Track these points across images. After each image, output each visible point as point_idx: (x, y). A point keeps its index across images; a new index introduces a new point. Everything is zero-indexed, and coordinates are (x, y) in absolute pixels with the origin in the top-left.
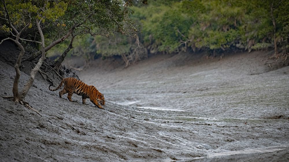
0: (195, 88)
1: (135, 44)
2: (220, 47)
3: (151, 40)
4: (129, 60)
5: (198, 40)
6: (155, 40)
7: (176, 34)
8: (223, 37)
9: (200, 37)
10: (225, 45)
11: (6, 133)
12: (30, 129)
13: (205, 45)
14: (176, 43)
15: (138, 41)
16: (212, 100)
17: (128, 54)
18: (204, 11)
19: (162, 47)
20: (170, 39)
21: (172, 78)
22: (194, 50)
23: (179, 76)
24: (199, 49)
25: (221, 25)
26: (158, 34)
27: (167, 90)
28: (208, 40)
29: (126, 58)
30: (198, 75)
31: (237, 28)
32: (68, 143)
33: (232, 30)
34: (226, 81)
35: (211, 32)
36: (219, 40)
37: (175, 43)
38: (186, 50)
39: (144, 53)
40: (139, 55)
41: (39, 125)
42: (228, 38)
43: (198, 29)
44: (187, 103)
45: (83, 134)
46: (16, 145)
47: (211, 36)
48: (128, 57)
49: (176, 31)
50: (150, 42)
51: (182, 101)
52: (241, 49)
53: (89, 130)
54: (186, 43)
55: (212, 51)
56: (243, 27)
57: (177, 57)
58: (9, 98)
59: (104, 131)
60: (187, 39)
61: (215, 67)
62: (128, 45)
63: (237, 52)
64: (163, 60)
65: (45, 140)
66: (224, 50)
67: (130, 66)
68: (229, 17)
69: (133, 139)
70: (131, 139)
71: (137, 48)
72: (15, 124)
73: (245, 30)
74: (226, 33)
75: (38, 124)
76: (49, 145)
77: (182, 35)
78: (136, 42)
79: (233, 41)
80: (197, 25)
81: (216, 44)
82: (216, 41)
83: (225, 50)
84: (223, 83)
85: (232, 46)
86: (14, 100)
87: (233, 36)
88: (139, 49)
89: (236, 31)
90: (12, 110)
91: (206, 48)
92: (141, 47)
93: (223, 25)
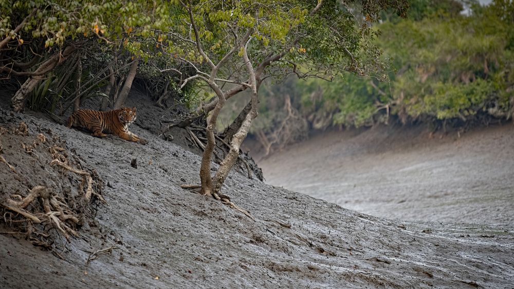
0: (421, 193)
1: (283, 111)
2: (456, 115)
3: (314, 103)
4: (271, 143)
5: (413, 101)
6: (323, 101)
7: (369, 89)
8: (462, 94)
9: (415, 94)
10: (467, 109)
11: (203, 250)
12: (240, 244)
13: (427, 112)
14: (368, 108)
15: (290, 104)
16: (481, 209)
17: (270, 131)
18: (421, 44)
19: (341, 116)
20: (355, 99)
21: (365, 176)
22: (404, 121)
23: (376, 171)
24: (414, 120)
25: (457, 71)
26: (332, 91)
27: (365, 198)
28: (433, 101)
29: (266, 138)
30: (417, 170)
31: (489, 77)
32: (312, 269)
33: (479, 80)
34: (481, 180)
35: (439, 84)
36: (455, 101)
37: (366, 107)
38: (389, 121)
39: (302, 127)
40: (292, 133)
41: (254, 236)
42: (473, 96)
43: (411, 78)
44: (430, 217)
45: (331, 255)
46: (228, 270)
47: (439, 93)
48: (268, 137)
49: (368, 83)
50: (313, 107)
51: (420, 213)
52: (498, 118)
53: (338, 248)
54: (387, 106)
55: (440, 122)
56: (502, 74)
57: (368, 136)
58: (192, 188)
59: (363, 250)
60: (389, 99)
61: (448, 154)
62: (270, 112)
63: (489, 124)
64: (339, 142)
65: (274, 264)
66: (464, 119)
67: (273, 154)
68: (474, 55)
69: (421, 264)
70: (418, 263)
71: (288, 118)
72: (212, 234)
73: (506, 81)
74: (468, 86)
75: (251, 235)
76: (281, 273)
77: (380, 92)
78: (285, 108)
79: (481, 102)
80: (409, 72)
81: (449, 108)
82: (448, 103)
83: (467, 120)
84: (476, 183)
85: (480, 112)
86: (202, 192)
87: (483, 93)
88: (290, 120)
89: (488, 82)
90: (203, 210)
91: (428, 116)
92: (296, 117)
93: (462, 71)
